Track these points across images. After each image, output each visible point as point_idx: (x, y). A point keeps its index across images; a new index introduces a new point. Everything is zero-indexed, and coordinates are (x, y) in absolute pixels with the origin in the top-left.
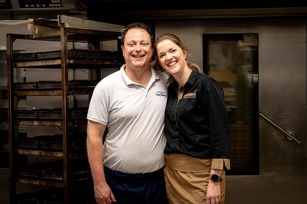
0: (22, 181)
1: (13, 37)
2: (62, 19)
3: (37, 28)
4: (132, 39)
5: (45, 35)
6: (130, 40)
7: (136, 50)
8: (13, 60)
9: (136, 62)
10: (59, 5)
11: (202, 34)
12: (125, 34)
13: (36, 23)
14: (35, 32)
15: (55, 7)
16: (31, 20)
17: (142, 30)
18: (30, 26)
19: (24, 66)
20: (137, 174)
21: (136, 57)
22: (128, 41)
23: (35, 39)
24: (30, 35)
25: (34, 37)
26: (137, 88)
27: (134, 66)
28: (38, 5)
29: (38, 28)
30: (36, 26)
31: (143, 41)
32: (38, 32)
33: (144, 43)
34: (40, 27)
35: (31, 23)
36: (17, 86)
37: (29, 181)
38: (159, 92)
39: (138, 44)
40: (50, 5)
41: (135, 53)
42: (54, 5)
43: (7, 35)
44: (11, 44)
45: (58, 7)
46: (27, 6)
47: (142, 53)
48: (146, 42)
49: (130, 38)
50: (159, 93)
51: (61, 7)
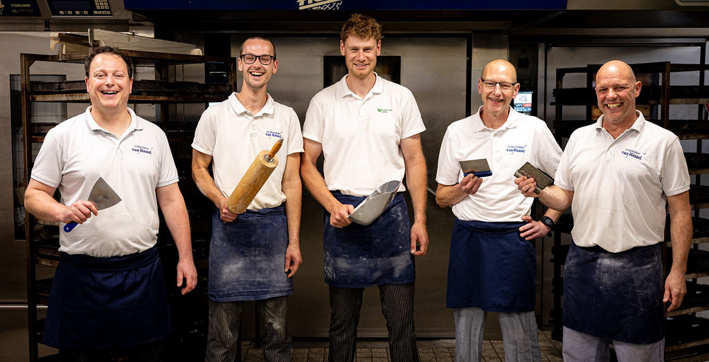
0: (43, 263)
1: (30, 59)
2: (95, 35)
3: (64, 46)
4: (101, 68)
5: (76, 56)
6: (98, 69)
7: (106, 84)
8: (29, 91)
9: (105, 101)
10: (108, 12)
11: (323, 55)
12: (90, 60)
13: (62, 38)
14: (62, 51)
15: (102, 15)
16: (56, 34)
17: (115, 56)
18: (53, 44)
19: (44, 100)
20: (112, 257)
21: (106, 93)
22: (95, 71)
23: (62, 61)
24: (56, 56)
25: (60, 60)
26: (104, 136)
27: (103, 106)
28: (77, 12)
29: (66, 46)
30: (63, 43)
31: (117, 71)
32: (66, 52)
33: (118, 73)
34: (67, 44)
35: (55, 39)
36: (36, 128)
37: (52, 263)
38: (138, 146)
39: (110, 75)
40: (95, 12)
41: (105, 88)
42: (100, 12)
43: (21, 54)
44: (27, 68)
45: (107, 15)
46: (61, 12)
47: (115, 88)
48: (121, 73)
49: (98, 66)
50: (137, 148)
51: (111, 15)
